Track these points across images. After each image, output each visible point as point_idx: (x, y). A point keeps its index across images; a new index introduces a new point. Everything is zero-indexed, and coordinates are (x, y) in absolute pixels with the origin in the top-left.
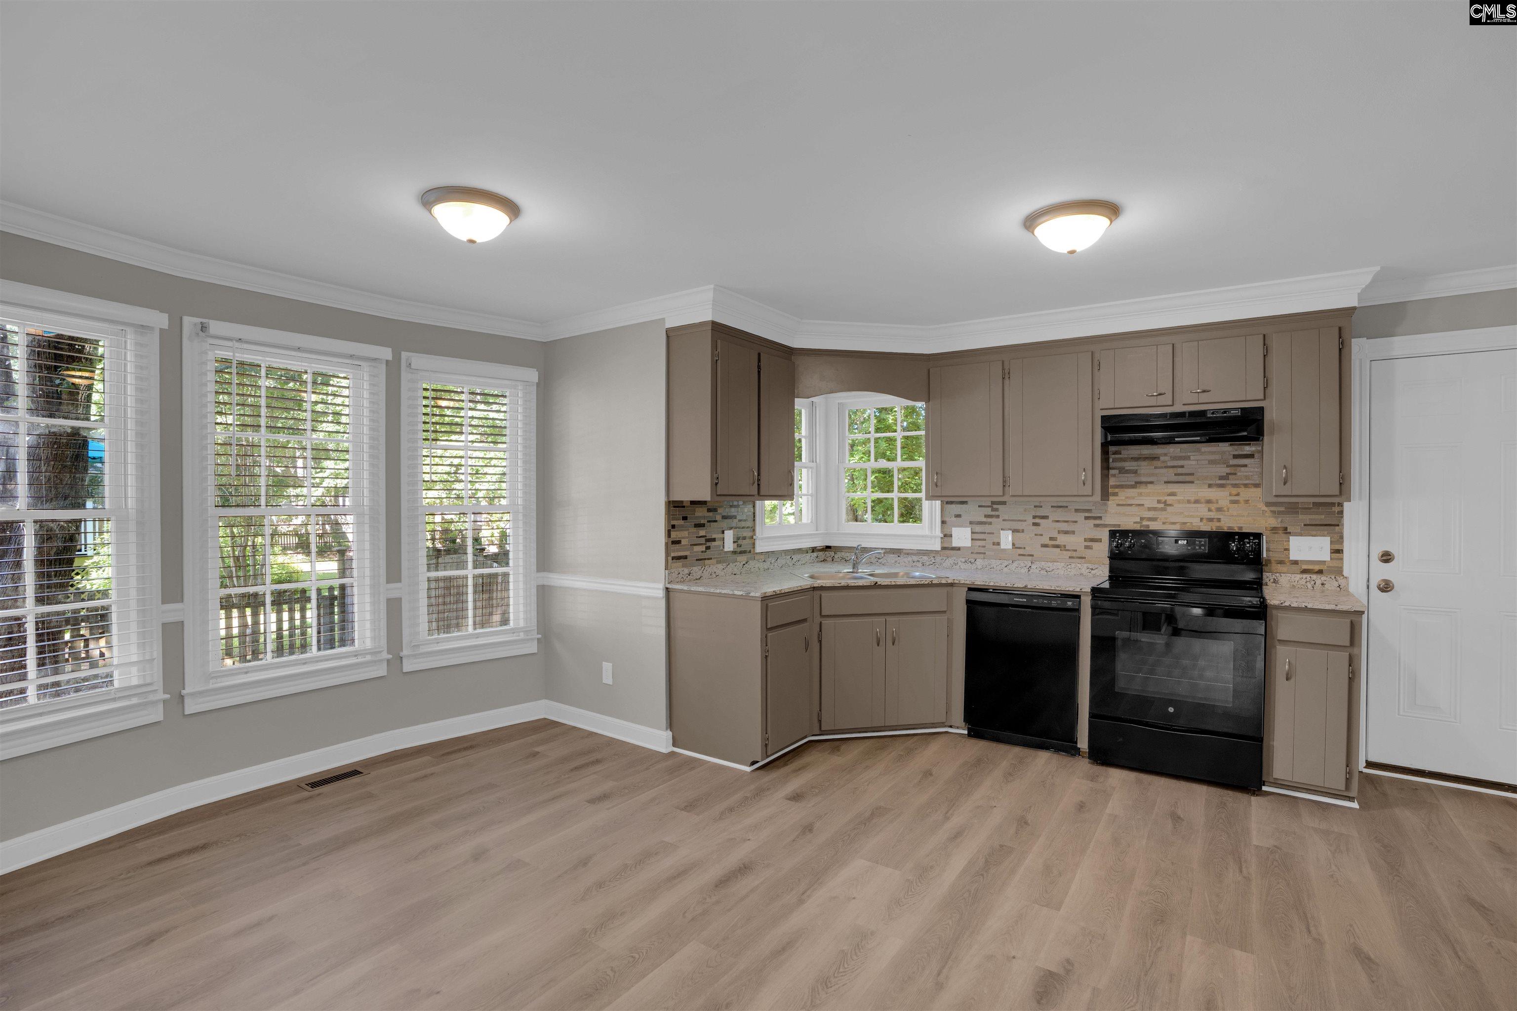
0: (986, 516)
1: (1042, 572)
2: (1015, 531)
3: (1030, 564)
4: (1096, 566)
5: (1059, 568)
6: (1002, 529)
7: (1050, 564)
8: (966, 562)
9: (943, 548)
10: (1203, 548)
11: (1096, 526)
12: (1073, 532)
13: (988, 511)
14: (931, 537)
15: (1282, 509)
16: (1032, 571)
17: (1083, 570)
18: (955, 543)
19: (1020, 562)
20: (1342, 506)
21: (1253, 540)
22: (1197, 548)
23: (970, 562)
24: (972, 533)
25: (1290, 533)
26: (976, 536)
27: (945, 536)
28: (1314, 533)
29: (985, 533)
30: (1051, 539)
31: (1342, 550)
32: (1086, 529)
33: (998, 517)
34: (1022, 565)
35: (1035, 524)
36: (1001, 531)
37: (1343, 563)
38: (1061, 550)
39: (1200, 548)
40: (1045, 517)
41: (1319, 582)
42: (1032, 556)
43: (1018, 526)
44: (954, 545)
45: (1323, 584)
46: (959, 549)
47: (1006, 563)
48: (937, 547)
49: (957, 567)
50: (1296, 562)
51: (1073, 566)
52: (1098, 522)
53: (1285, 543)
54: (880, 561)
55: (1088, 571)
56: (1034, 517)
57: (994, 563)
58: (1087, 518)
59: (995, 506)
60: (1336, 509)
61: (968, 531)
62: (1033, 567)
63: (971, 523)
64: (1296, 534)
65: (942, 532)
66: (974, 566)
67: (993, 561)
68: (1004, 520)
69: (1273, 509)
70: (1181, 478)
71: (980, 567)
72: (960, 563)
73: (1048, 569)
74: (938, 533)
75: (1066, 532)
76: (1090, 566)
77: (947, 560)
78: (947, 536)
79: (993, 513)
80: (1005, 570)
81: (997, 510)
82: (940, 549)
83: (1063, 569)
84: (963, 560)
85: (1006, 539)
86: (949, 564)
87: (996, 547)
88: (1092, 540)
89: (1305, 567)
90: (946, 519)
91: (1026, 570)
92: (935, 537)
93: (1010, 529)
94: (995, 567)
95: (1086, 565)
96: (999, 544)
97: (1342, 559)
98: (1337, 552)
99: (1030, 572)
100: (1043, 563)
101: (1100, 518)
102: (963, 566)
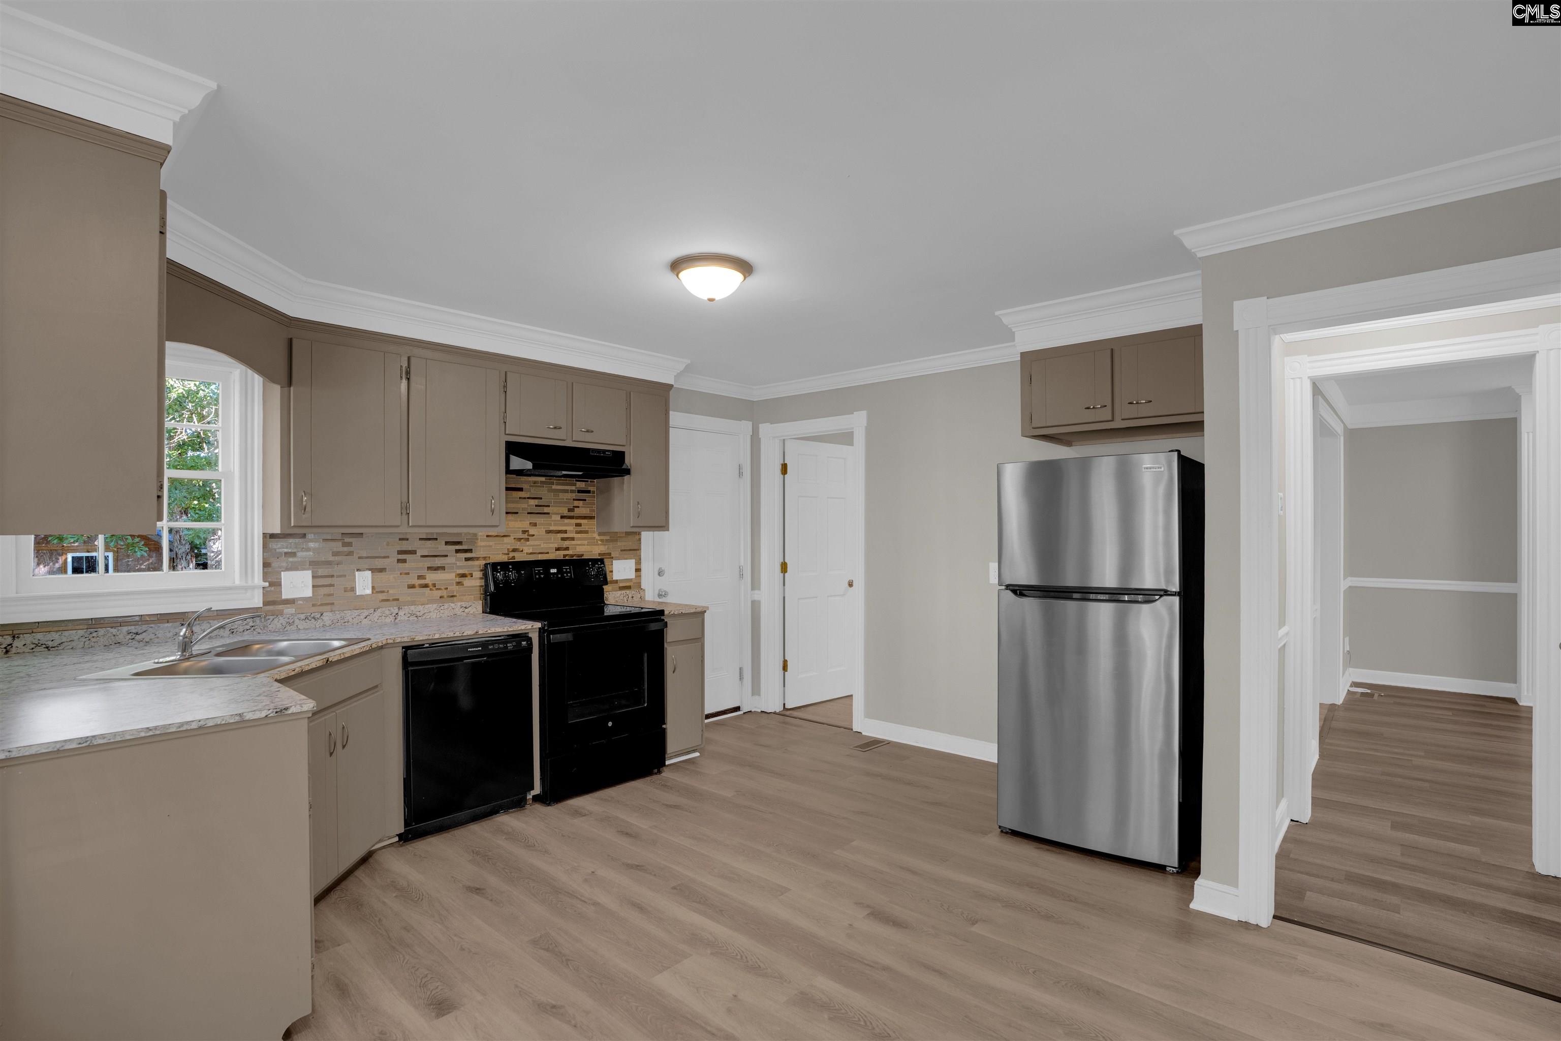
0: (335, 554)
1: (411, 618)
2: (373, 570)
3: (396, 611)
4: (470, 604)
5: (432, 611)
6: (358, 570)
7: (420, 608)
8: (306, 618)
9: (266, 603)
10: (569, 575)
11: (467, 559)
12: (443, 568)
13: (338, 546)
14: (246, 589)
15: (608, 538)
16: (399, 618)
17: (457, 610)
18: (286, 594)
19: (384, 609)
20: (640, 535)
21: (600, 565)
22: (565, 575)
23: (314, 618)
24: (313, 577)
25: (612, 558)
26: (321, 582)
27: (271, 584)
28: (626, 556)
29: (332, 576)
30: (420, 577)
31: (640, 569)
32: (456, 562)
33: (350, 554)
34: (387, 612)
35: (399, 561)
36: (357, 573)
37: (641, 580)
38: (431, 590)
39: (567, 576)
40: (414, 552)
41: (630, 596)
42: (398, 600)
43: (379, 563)
44: (284, 597)
45: (632, 597)
46: (292, 601)
47: (366, 613)
48: (256, 600)
49: (293, 627)
50: (616, 581)
51: (446, 606)
52: (468, 555)
53: (610, 566)
54: (138, 637)
55: (461, 610)
56: (400, 552)
57: (349, 615)
58: (457, 551)
59: (347, 540)
60: (637, 537)
61: (308, 575)
62: (401, 613)
63: (311, 564)
64: (618, 559)
65: (264, 580)
66: (319, 623)
67: (348, 613)
68: (360, 558)
69: (602, 537)
70: (539, 510)
71: (328, 623)
72: (297, 622)
73: (418, 614)
74: (258, 579)
75: (437, 569)
76: (464, 604)
77: (276, 621)
78: (276, 584)
79: (346, 549)
80: (365, 622)
81: (349, 544)
82: (262, 606)
83: (436, 611)
84: (303, 616)
85: (364, 583)
86: (279, 626)
87: (349, 594)
88: (463, 576)
89: (621, 585)
90: (273, 560)
91: (392, 618)
92: (253, 588)
93: (370, 569)
94: (351, 620)
95: (459, 604)
96: (353, 589)
97: (640, 576)
98: (638, 570)
99: (397, 621)
100: (412, 608)
101: (470, 551)
102: (302, 625)
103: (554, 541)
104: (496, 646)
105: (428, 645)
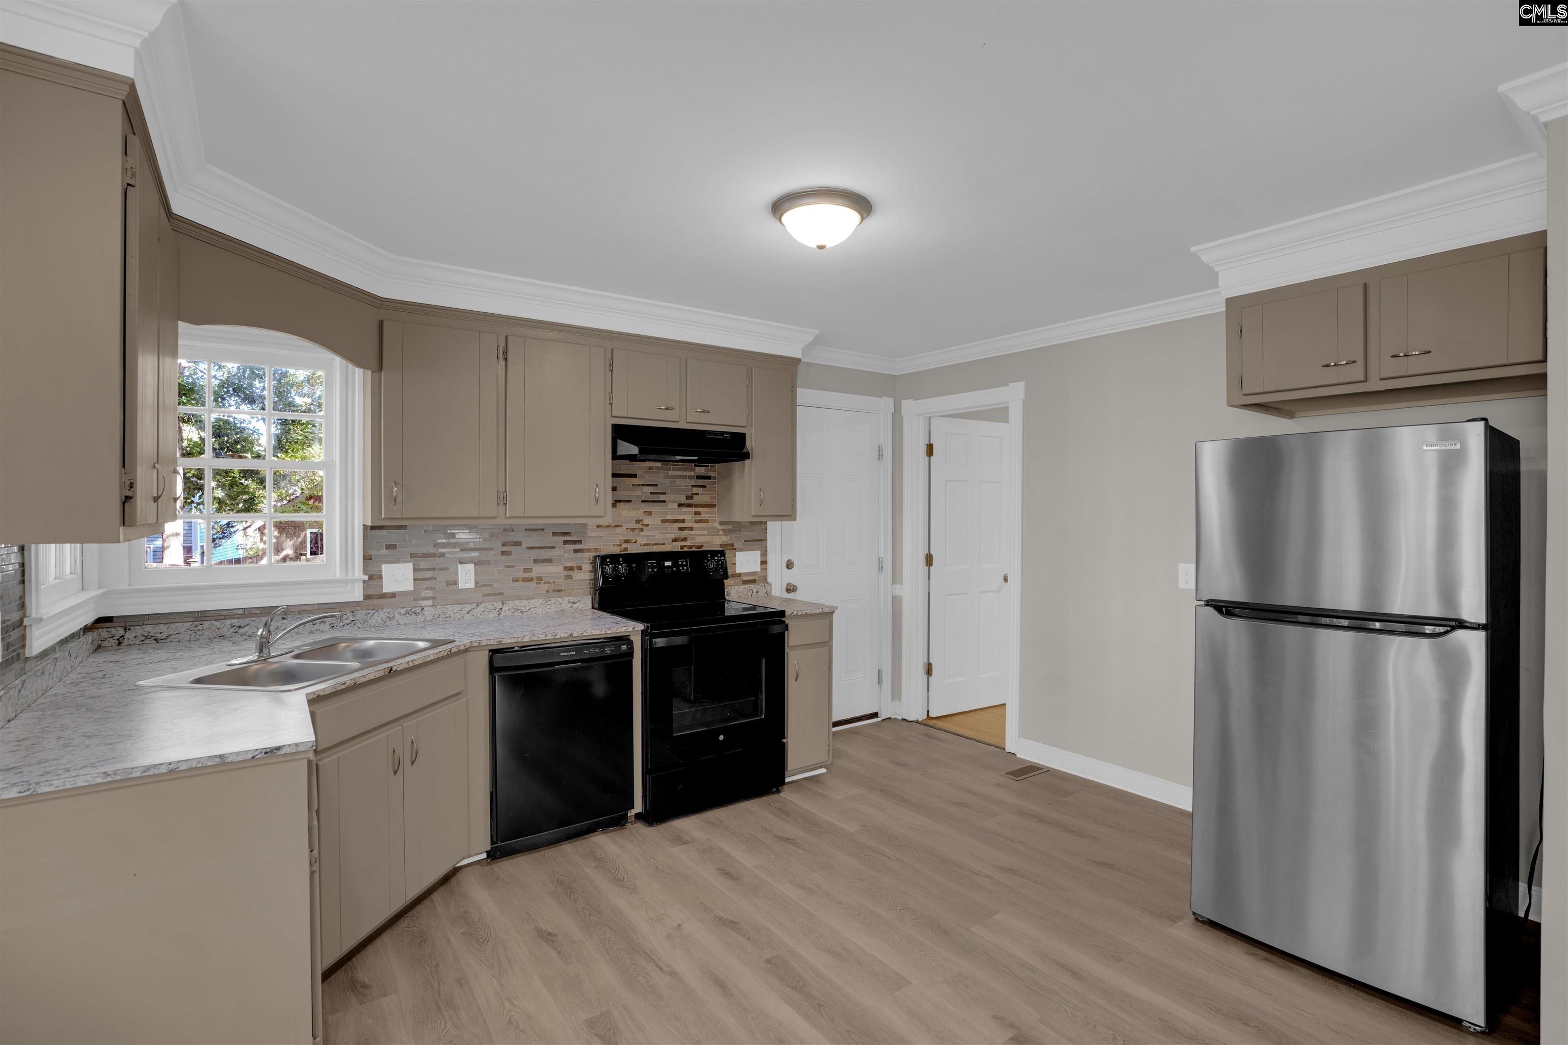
0: (437, 545)
1: (516, 613)
2: (477, 563)
3: (499, 605)
4: (579, 598)
5: (537, 606)
6: (460, 563)
7: (526, 602)
8: (407, 613)
9: (367, 597)
10: (685, 568)
11: (576, 551)
12: (549, 561)
13: (439, 538)
14: (346, 582)
15: (730, 527)
16: (503, 614)
17: (565, 605)
18: (387, 588)
19: (487, 604)
20: (766, 524)
21: (721, 557)
22: (681, 568)
23: (415, 613)
24: (415, 570)
25: (735, 549)
26: (421, 575)
27: (371, 577)
28: (750, 548)
29: (434, 569)
30: (526, 570)
31: (766, 561)
32: (565, 554)
33: (452, 545)
34: (490, 607)
35: (503, 553)
36: (459, 566)
37: (767, 573)
38: (537, 583)
39: (683, 568)
40: (519, 544)
41: (755, 591)
42: (502, 594)
43: (482, 556)
44: (385, 590)
45: (757, 594)
46: (393, 595)
47: (468, 607)
48: (357, 595)
49: (394, 622)
50: (740, 575)
51: (553, 601)
52: (578, 547)
53: (732, 559)
54: (241, 631)
55: (569, 605)
56: (505, 544)
57: (451, 610)
58: (566, 542)
59: (449, 531)
60: (763, 526)
61: (409, 567)
62: (505, 608)
63: (413, 556)
64: (741, 550)
65: (365, 573)
66: (420, 618)
67: (450, 607)
68: (462, 550)
69: (725, 527)
70: (655, 497)
71: (429, 618)
72: (397, 616)
73: (523, 609)
74: (358, 573)
75: (543, 561)
76: (572, 599)
77: (376, 615)
78: (374, 578)
79: (447, 540)
80: (468, 617)
81: (451, 535)
82: (362, 599)
83: (542, 606)
84: (403, 611)
85: (466, 577)
86: (379, 620)
87: (451, 588)
88: (571, 569)
89: (745, 578)
90: (373, 552)
91: (495, 613)
92: (354, 581)
93: (473, 562)
94: (452, 615)
95: (567, 599)
96: (455, 583)
97: (766, 569)
98: (764, 563)
99: (500, 616)
100: (517, 602)
101: (579, 542)
102: (403, 620)
103: (672, 531)
104: (592, 650)
105: (517, 648)
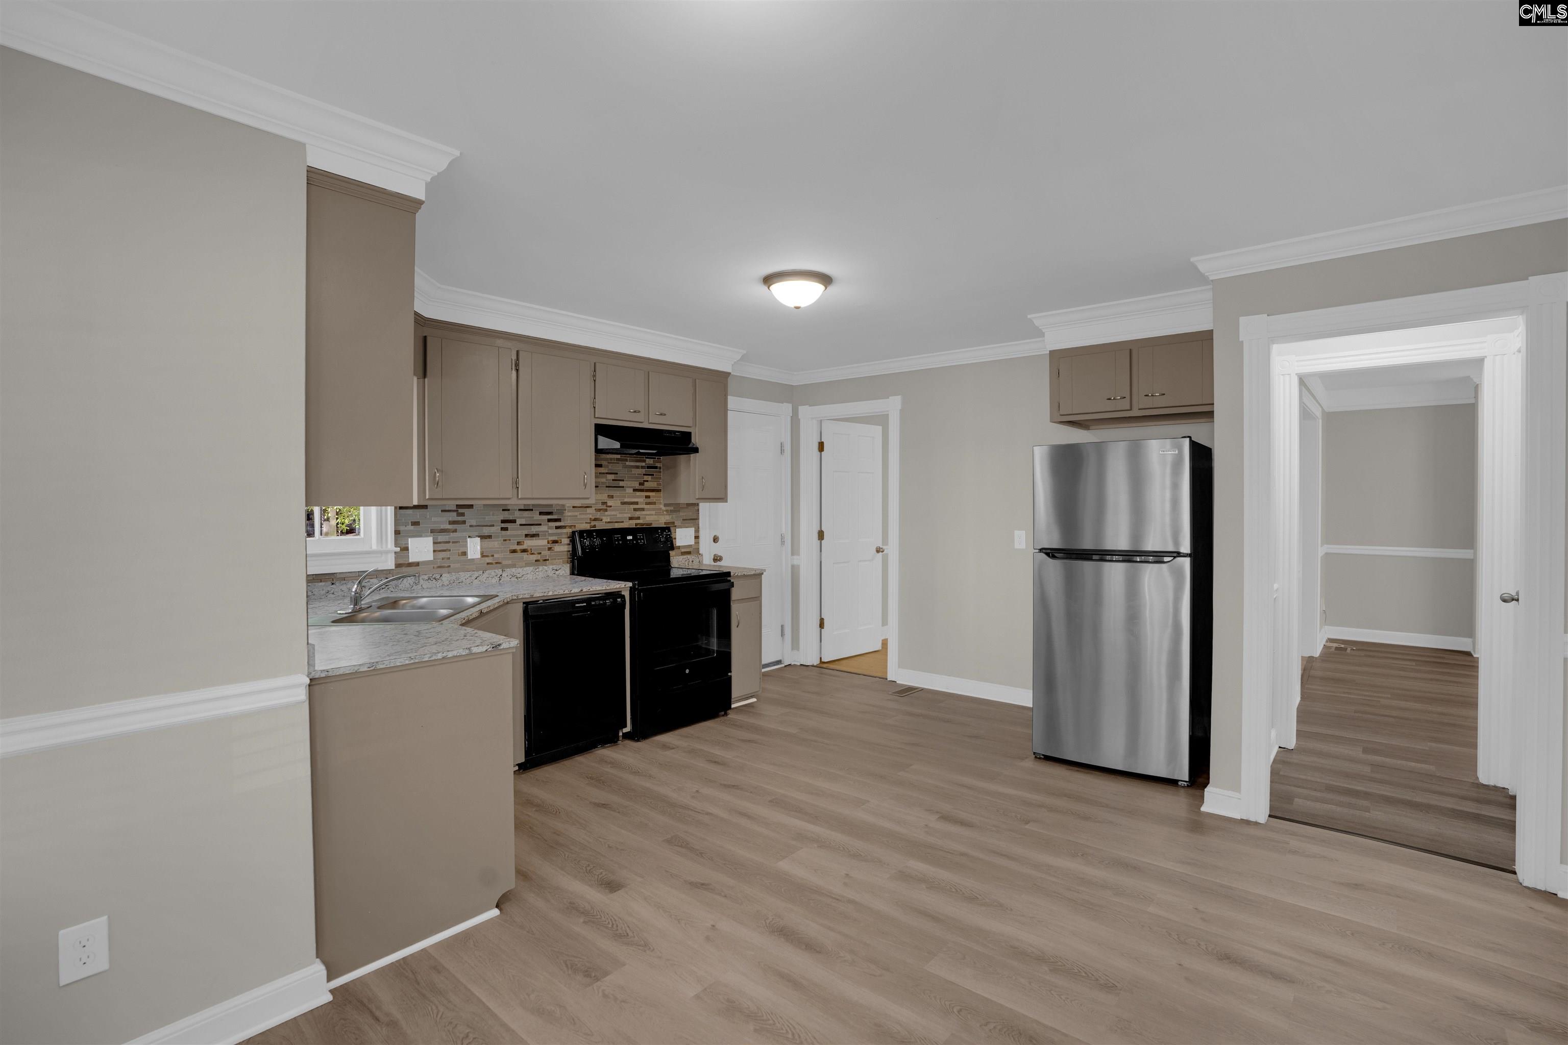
0: (451, 523)
2: (482, 537)
3: (500, 572)
4: (560, 567)
5: (529, 573)
6: (469, 537)
8: (429, 579)
9: (398, 566)
10: (642, 541)
11: (557, 528)
12: (538, 535)
13: (453, 516)
14: (381, 553)
15: (672, 508)
16: (503, 579)
17: (549, 572)
18: (413, 558)
19: (490, 571)
20: (699, 505)
21: (667, 532)
22: (639, 541)
23: (435, 579)
24: (434, 543)
25: (676, 526)
26: (440, 547)
27: (401, 549)
28: (687, 525)
29: (449, 542)
30: (519, 543)
31: (699, 536)
32: (548, 530)
33: (463, 523)
34: (493, 574)
35: (503, 529)
36: (469, 540)
37: (699, 546)
38: (528, 554)
40: (514, 521)
41: (691, 560)
42: (502, 563)
43: (486, 531)
44: (411, 561)
45: (693, 562)
46: (417, 564)
47: (476, 574)
48: (390, 564)
49: (419, 587)
50: (680, 547)
51: (541, 568)
52: (558, 524)
53: (674, 534)
55: (553, 572)
56: (503, 521)
57: (463, 576)
58: (549, 520)
59: (460, 511)
60: (696, 508)
61: (430, 540)
62: (504, 575)
63: (432, 531)
64: (681, 527)
65: (396, 546)
66: (439, 583)
67: (462, 574)
68: (470, 526)
69: (669, 508)
70: (616, 484)
71: (446, 583)
72: (421, 581)
73: (518, 575)
74: (390, 545)
75: (533, 536)
76: (555, 567)
77: (405, 581)
78: (403, 549)
79: (459, 519)
80: (476, 582)
81: (462, 515)
82: (394, 568)
83: (532, 573)
84: (426, 577)
85: (474, 548)
86: (408, 585)
87: (462, 558)
88: (554, 542)
89: (683, 550)
90: (402, 528)
91: (497, 579)
92: (387, 552)
93: (479, 536)
94: (464, 580)
95: (551, 567)
96: (465, 554)
97: (698, 543)
98: (697, 537)
99: (501, 581)
100: (513, 570)
101: (559, 520)
102: (426, 585)
103: (628, 512)
104: (597, 602)
105: (541, 602)
